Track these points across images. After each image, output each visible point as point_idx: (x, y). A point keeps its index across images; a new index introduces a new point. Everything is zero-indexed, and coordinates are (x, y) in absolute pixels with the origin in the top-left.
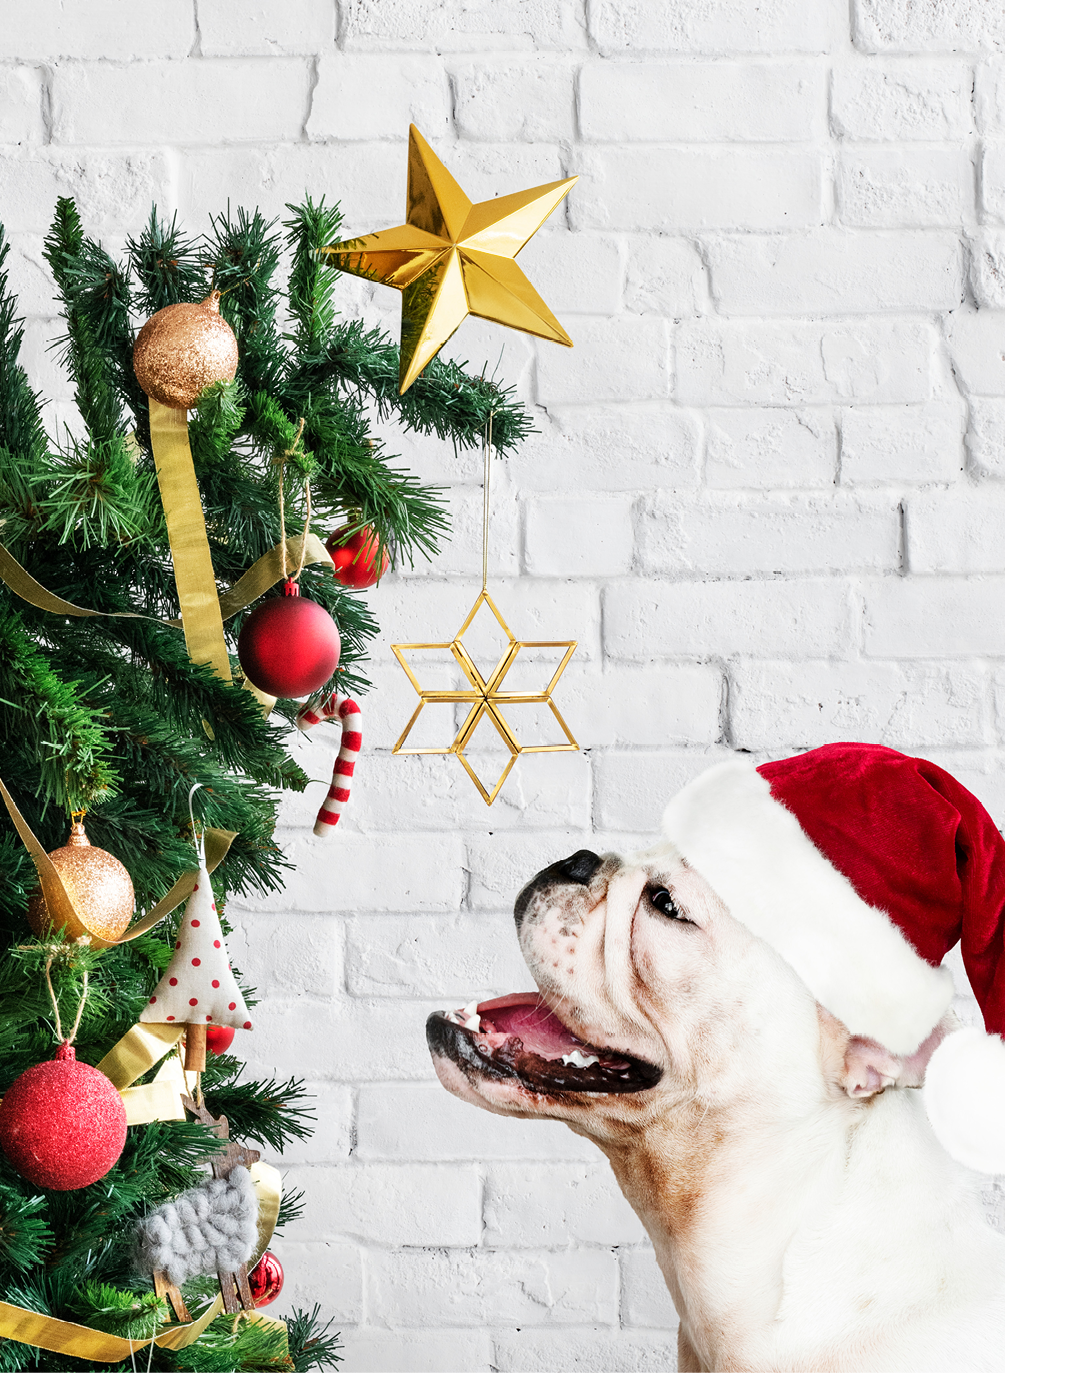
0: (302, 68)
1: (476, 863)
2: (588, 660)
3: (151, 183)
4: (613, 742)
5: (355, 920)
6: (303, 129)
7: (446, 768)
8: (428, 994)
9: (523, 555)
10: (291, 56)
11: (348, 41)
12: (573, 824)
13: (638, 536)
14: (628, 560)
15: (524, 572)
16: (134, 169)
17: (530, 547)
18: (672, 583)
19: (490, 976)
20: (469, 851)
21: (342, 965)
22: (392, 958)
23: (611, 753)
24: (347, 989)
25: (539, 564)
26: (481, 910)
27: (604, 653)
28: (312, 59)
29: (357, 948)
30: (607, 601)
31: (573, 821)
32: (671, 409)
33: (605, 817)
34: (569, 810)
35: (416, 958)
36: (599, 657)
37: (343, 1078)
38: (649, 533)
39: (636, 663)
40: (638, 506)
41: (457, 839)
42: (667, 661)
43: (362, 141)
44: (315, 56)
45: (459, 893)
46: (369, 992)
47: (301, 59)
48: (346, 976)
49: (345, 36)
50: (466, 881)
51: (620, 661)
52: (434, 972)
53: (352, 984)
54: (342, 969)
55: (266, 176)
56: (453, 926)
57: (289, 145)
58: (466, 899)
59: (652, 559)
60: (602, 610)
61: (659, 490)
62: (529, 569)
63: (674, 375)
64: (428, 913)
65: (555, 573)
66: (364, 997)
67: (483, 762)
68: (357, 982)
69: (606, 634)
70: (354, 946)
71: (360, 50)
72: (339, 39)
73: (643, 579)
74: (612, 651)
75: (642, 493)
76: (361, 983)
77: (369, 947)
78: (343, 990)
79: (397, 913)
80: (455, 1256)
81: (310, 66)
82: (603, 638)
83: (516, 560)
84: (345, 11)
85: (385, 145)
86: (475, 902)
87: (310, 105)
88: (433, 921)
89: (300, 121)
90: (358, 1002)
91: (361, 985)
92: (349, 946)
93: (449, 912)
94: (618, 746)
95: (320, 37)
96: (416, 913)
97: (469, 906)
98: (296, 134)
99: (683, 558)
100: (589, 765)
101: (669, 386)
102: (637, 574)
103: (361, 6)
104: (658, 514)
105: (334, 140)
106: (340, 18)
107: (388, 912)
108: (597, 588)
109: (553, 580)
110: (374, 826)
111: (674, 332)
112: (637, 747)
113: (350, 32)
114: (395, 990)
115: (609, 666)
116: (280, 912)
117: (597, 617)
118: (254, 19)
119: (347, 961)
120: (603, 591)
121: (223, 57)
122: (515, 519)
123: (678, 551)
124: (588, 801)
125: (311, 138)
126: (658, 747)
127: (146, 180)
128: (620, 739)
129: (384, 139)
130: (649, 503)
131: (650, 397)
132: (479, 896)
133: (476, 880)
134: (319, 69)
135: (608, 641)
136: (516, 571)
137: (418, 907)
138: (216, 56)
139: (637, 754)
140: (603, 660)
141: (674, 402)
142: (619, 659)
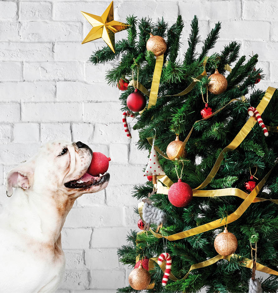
0: (93, 245)
1: (51, 54)
2: (24, 103)
3: (129, 218)
4: (18, 83)
5: (80, 40)
6: (93, 231)
7: (58, 77)
8: (63, 22)
9: (40, 128)
10: (96, 248)
11: (82, 252)
12: (28, 63)
13: (12, 133)
14: (14, 127)
15: (40, 124)
16: (133, 221)
17: (38, 130)
18: (4, 121)
19: (48, 27)
20: (53, 57)
21: (83, 30)
22: (71, 31)
23: (19, 80)
24: (82, 24)
25: (36, 126)
26: (50, 43)
27: (20, 104)
28: (91, 248)
29: (80, 33)
30: (19, 117)
31: (28, 64)
32: (4, 163)
33: (20, 65)
34: (29, 67)
35: (66, 31)
36: (21, 103)
37: (83, 2)
38: (9, 133)
39: (12, 102)
40: (12, 140)
41: (56, 60)
42: (5, 102)
43: (79, 228)
44: (90, 248)
45: (55, 47)
46: (77, 23)
47: (93, 247)
48: (82, 27)
49: (83, 253)
50: (54, 49)
51: (16, 102)
52: (61, 28)
53: (81, 25)
54: (84, 28)
55: (102, 219)
56: (57, 38)
57: (96, 227)
58: (53, 45)
59: (9, 127)
60: (21, 115)
61: (7, 144)
62: (38, 125)
63: (3, 172)
64: (63, 42)
65: (32, 124)
66: (78, 22)
67: (49, 78)
68: (80, 25)
69: (20, 109)
70: (81, 34)
71: (79, 250)
72: (84, 252)
73: (11, 122)
74: (18, 105)
75: (11, 143)
76: (79, 25)
77: (77, 34)
78: (83, 23)
79: (70, 42)
80: (63, 79)
81: (91, 246)
82: (21, 108)
83: (41, 127)
84: (83, 259)
85: (73, 227)
86: (51, 44)
87: (91, 236)
88: (62, 40)
89: (94, 233)
90: (80, 21)
91: (79, 24)
92: (82, 34)
93: (58, 42)
94: (17, 82)
95: (89, 253)
96: (66, 42)
97: (53, 44)
98: (94, 229)
99: (1, 127)
100: (24, 77)
101: (4, 169)
102: (12, 123)
103: (79, 260)
104: (7, 138)
105: (85, 228)
106: (84, 258)
107: (72, 42)
108: (22, 120)
109: (33, 122)
110: (76, 63)
111: (3, 182)
112: (12, 82)
113: (82, 254)
114: (71, 23)
115: (19, 101)
116: (98, 42)
117: (22, 113)
118: (104, 257)
119: (82, 31)
120: (21, 119)
121: (112, 248)
122: (42, 137)
123: (3, 129)
124: (24, 69)
125: (91, 229)
126: (7, 82)
127: (131, 218)
128: (16, 83)
129: (73, 228)
130: (9, 141)
131: (9, 166)
132: (50, 46)
133: (51, 50)
134: (89, 245)
135: (19, 107)
136: (41, 124)
137: (65, 43)
138: (114, 248)
139: (13, 80)
140: (20, 103)
141: (3, 165)
142: (17, 103)
